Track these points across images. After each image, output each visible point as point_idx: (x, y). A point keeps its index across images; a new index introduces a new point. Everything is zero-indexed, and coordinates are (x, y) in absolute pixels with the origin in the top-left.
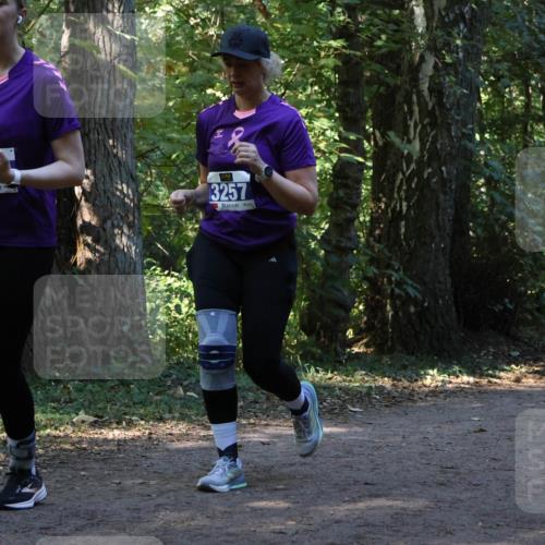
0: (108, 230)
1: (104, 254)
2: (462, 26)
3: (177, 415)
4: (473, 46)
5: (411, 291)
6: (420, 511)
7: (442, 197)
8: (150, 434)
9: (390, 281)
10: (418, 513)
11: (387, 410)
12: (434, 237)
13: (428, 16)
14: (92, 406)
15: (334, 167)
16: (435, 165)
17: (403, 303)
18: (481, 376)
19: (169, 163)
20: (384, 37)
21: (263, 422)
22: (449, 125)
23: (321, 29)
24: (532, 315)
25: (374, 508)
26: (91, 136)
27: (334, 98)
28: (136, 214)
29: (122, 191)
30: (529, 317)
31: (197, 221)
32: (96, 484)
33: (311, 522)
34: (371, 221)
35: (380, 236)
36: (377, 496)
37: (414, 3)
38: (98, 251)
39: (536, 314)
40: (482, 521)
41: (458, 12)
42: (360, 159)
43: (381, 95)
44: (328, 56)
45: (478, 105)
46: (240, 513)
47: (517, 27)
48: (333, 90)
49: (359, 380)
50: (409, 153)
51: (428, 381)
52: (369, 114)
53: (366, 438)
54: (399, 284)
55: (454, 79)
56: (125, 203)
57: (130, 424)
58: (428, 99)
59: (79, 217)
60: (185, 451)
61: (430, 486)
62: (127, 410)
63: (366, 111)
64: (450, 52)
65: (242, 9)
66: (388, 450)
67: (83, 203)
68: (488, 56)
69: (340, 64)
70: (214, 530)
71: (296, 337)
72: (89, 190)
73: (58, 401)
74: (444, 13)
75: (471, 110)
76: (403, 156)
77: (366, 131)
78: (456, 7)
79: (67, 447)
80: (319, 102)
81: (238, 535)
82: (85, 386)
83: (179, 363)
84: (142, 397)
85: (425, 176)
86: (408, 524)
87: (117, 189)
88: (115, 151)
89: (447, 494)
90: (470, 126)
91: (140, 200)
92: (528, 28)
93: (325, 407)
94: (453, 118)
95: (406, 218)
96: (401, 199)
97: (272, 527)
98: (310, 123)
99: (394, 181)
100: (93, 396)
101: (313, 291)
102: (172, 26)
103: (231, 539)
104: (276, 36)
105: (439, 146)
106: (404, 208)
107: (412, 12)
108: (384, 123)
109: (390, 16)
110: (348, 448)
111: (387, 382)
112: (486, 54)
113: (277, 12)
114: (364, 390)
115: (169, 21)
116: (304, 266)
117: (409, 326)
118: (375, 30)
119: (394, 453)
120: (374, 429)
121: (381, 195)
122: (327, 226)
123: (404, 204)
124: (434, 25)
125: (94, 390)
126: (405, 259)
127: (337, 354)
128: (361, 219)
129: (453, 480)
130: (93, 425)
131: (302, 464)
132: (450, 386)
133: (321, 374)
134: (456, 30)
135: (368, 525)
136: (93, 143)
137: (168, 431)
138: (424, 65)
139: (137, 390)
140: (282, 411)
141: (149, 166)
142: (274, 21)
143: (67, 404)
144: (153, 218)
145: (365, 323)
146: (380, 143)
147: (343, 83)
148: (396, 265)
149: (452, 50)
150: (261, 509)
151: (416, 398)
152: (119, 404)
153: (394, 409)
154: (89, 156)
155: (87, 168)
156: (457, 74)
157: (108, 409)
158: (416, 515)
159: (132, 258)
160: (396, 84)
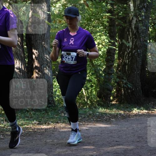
0: (42, 68)
2: (144, 9)
3: (62, 121)
4: (147, 15)
5: (129, 86)
6: (132, 149)
7: (138, 58)
8: (54, 127)
9: (123, 83)
11: (122, 120)
12: (136, 70)
13: (134, 6)
14: (38, 119)
15: (107, 50)
16: (136, 49)
17: (127, 89)
18: (149, 110)
20: (121, 12)
21: (87, 124)
22: (140, 38)
23: (103, 10)
25: (119, 148)
26: (38, 41)
27: (107, 30)
28: (50, 64)
29: (46, 57)
32: (39, 141)
33: (101, 152)
34: (118, 65)
35: (120, 70)
36: (119, 145)
37: (130, 3)
38: (40, 74)
40: (150, 152)
41: (143, 5)
42: (115, 48)
43: (121, 29)
44: (105, 18)
45: (149, 32)
46: (80, 150)
48: (107, 28)
49: (114, 111)
50: (129, 46)
51: (134, 112)
52: (117, 35)
53: (116, 128)
54: (126, 84)
55: (142, 24)
56: (47, 61)
57: (49, 124)
58: (134, 30)
59: (34, 64)
60: (64, 132)
61: (135, 142)
62: (48, 120)
63: (116, 34)
64: (141, 17)
65: (81, 4)
66: (122, 132)
67: (35, 60)
68: (152, 18)
69: (109, 20)
70: (73, 155)
71: (96, 99)
72: (37, 57)
73: (28, 117)
74: (139, 6)
75: (147, 33)
76: (127, 47)
77: (116, 40)
78: (142, 4)
79: (31, 130)
80: (103, 31)
82: (36, 113)
83: (62, 106)
84: (52, 116)
85: (133, 52)
86: (128, 153)
87: (45, 56)
88: (44, 45)
89: (140, 145)
90: (146, 38)
93: (104, 119)
94: (141, 36)
95: (128, 65)
96: (126, 59)
97: (89, 154)
98: (100, 37)
99: (124, 54)
100: (38, 116)
101: (101, 86)
102: (61, 10)
104: (91, 12)
105: (137, 44)
106: (127, 62)
107: (130, 5)
108: (121, 37)
109: (123, 6)
110: (111, 131)
111: (122, 112)
112: (151, 17)
113: (91, 6)
114: (116, 114)
115: (60, 8)
116: (98, 78)
117: (129, 96)
118: (119, 11)
119: (124, 133)
120: (118, 126)
121: (120, 58)
122: (105, 67)
123: (127, 61)
124: (136, 9)
125: (38, 114)
126: (127, 77)
127: (108, 104)
128: (115, 65)
129: (141, 140)
130: (38, 124)
131: (98, 136)
132: (140, 113)
133: (103, 110)
134: (142, 10)
135: (117, 153)
136: (38, 43)
137: (59, 126)
138: (133, 20)
139: (51, 114)
140: (92, 120)
142: (90, 8)
143: (31, 118)
145: (116, 95)
146: (120, 43)
147: (110, 26)
148: (125, 78)
149: (141, 16)
150: (86, 149)
151: (130, 117)
152: (45, 118)
153: (124, 120)
154: (37, 47)
155: (36, 50)
156: (142, 23)
157: (42, 120)
158: (131, 151)
159: (49, 76)
160: (125, 26)
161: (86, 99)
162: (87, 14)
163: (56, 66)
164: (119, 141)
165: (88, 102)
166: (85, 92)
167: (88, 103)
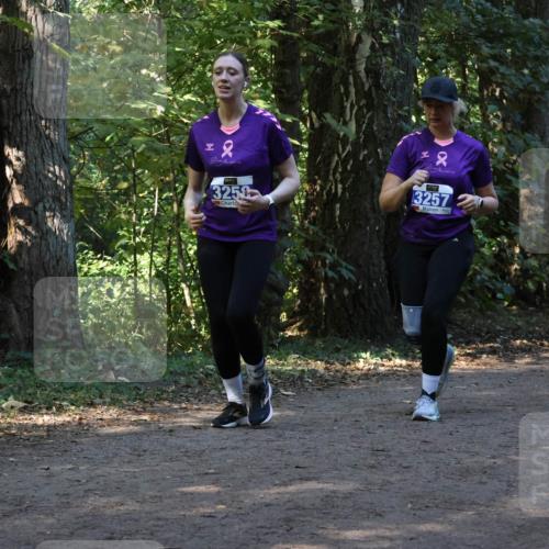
0: (40, 213)
1: (35, 237)
2: (399, 6)
3: (108, 400)
4: (410, 27)
5: (344, 272)
6: (351, 493)
8: (81, 419)
9: (324, 264)
10: (348, 496)
11: (320, 394)
12: (368, 220)
14: (22, 392)
16: (371, 146)
17: (337, 285)
18: (414, 359)
19: (103, 145)
20: (321, 17)
21: (195, 407)
22: (386, 106)
23: (257, 9)
24: (465, 297)
25: (305, 491)
26: (23, 118)
27: (270, 79)
28: (69, 199)
29: (54, 173)
30: (463, 300)
31: (131, 204)
32: (25, 470)
33: (242, 505)
34: (306, 204)
35: (315, 218)
36: (308, 479)
38: (29, 234)
39: (470, 296)
40: (411, 502)
42: (296, 142)
43: (317, 74)
44: (264, 37)
45: (415, 86)
46: (170, 497)
47: (454, 8)
48: (269, 71)
49: (292, 363)
50: (345, 135)
51: (361, 364)
52: (306, 95)
53: (298, 422)
54: (333, 267)
55: (390, 59)
56: (57, 186)
57: (60, 410)
58: (364, 80)
59: (10, 199)
60: (115, 436)
61: (361, 469)
62: (57, 395)
63: (302, 92)
64: (387, 32)
67: (14, 185)
68: (426, 37)
69: (275, 44)
70: (143, 515)
72: (20, 172)
75: (407, 90)
76: (338, 138)
77: (302, 112)
80: (256, 83)
81: (167, 520)
82: (15, 371)
85: (361, 158)
86: (338, 507)
87: (49, 172)
88: (47, 132)
89: (377, 477)
90: (406, 108)
91: (72, 182)
92: (465, 8)
94: (389, 100)
95: (341, 200)
96: (336, 181)
97: (202, 510)
99: (330, 163)
100: (23, 381)
102: (107, 4)
103: (160, 523)
104: (212, 16)
105: (375, 128)
106: (340, 191)
108: (320, 105)
111: (320, 366)
112: (423, 34)
114: (297, 374)
117: (343, 309)
118: (312, 10)
119: (326, 436)
120: (305, 413)
121: (316, 177)
123: (340, 186)
124: (372, 5)
125: (24, 375)
126: (339, 242)
127: (270, 338)
128: (297, 202)
129: (384, 462)
130: (23, 410)
131: (233, 448)
132: (383, 369)
134: (393, 11)
135: (297, 508)
136: (24, 124)
137: (99, 417)
138: (360, 46)
140: (213, 396)
141: (82, 148)
144: (85, 201)
145: (299, 306)
146: (317, 125)
147: (279, 64)
148: (330, 246)
149: (389, 30)
150: (192, 494)
151: (348, 380)
152: (49, 389)
153: (326, 393)
154: (21, 137)
155: (18, 149)
156: (393, 54)
157: (38, 395)
158: (347, 498)
159: (63, 241)
160: (333, 65)
161: (193, 322)
162: (200, 20)
163: (88, 206)
164: (306, 465)
165: (203, 332)
166: (191, 297)
167: (200, 336)
